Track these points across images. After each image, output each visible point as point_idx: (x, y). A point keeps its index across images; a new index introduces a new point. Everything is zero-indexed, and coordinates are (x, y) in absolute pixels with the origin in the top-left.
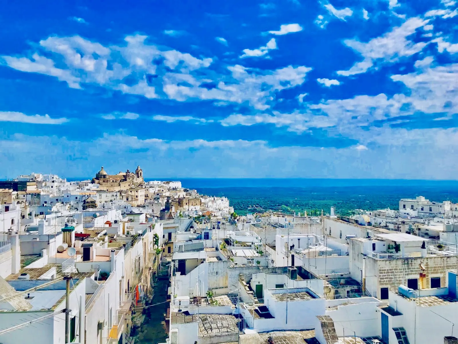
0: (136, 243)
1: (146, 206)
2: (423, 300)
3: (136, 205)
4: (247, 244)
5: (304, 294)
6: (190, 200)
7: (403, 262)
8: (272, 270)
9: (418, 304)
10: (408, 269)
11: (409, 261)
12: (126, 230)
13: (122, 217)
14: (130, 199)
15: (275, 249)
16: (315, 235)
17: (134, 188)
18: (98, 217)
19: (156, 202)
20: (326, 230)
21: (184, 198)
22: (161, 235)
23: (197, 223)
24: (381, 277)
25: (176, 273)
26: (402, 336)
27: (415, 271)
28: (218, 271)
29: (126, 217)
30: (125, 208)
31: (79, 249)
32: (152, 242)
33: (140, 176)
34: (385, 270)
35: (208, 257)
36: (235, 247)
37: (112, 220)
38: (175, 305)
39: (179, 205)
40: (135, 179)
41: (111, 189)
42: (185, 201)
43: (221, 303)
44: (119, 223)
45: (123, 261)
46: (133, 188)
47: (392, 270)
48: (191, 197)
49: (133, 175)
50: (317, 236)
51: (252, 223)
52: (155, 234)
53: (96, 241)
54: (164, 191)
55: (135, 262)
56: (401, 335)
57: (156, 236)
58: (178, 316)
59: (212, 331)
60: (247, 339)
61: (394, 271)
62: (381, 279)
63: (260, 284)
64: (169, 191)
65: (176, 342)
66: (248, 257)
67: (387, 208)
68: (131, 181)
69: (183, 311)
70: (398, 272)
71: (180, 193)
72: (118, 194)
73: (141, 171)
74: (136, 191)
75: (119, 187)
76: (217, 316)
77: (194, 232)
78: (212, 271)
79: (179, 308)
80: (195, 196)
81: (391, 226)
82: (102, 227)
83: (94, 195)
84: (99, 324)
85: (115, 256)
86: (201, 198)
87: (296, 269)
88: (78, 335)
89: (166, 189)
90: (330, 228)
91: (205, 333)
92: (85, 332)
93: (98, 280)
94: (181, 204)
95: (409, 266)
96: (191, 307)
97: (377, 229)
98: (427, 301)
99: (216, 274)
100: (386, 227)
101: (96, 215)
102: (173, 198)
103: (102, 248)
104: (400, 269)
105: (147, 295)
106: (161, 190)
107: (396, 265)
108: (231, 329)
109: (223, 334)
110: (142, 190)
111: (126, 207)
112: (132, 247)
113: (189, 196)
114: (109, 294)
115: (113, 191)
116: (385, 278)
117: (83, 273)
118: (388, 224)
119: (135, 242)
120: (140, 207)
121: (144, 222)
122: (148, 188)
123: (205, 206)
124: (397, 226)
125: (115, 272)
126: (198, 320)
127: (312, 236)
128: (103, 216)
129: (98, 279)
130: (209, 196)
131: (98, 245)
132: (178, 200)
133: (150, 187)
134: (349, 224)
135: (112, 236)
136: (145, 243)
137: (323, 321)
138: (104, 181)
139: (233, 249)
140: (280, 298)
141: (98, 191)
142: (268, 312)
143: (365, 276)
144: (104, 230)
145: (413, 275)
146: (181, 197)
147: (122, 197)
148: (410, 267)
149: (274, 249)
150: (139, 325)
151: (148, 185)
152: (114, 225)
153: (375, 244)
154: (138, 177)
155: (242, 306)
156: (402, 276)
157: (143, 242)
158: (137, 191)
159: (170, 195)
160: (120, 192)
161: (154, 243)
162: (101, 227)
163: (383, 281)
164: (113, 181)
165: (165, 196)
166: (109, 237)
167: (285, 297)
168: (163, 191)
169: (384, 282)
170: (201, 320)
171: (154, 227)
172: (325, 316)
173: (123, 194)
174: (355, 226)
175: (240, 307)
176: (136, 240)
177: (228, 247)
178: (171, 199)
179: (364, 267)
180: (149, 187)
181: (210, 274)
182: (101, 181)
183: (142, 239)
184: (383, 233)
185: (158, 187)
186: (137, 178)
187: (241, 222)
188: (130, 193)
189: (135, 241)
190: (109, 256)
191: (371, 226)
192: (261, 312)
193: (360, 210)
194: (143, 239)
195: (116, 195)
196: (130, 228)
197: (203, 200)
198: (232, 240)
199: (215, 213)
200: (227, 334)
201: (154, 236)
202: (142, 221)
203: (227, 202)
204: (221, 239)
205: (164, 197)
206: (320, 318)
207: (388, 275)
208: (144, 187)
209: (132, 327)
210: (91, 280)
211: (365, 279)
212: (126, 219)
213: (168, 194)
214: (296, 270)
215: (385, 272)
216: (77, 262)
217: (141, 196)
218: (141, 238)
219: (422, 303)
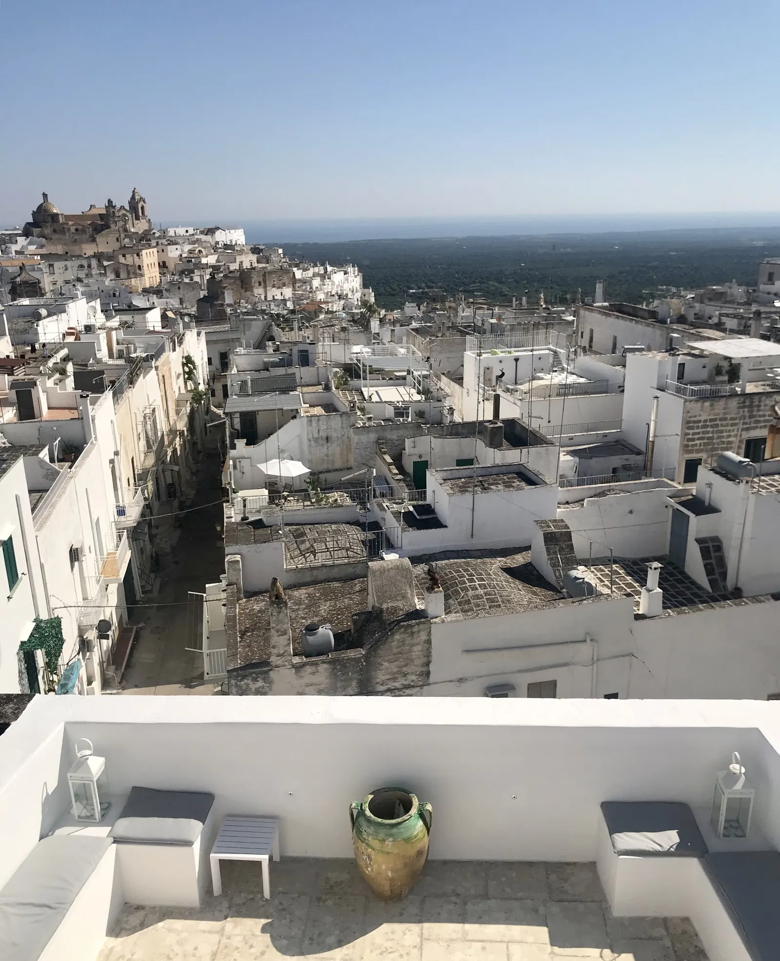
0: (142, 375)
1: (164, 292)
2: (767, 481)
3: (140, 290)
4: (397, 374)
5: (513, 478)
6: (267, 275)
7: (740, 403)
8: (450, 430)
9: (754, 490)
10: (751, 417)
11: (754, 400)
12: (115, 347)
13: (104, 317)
14: (123, 275)
15: (461, 385)
16: (554, 348)
17: (131, 247)
18: (44, 318)
19: (187, 280)
20: (582, 337)
21: (254, 269)
22: (202, 359)
23: (283, 329)
24: (688, 437)
25: (236, 441)
26: (713, 554)
27: (765, 421)
28: (330, 435)
29: (114, 317)
30: (114, 295)
31: (6, 394)
32: (179, 374)
33: (141, 214)
34: (700, 421)
35: (308, 405)
36: (368, 382)
37: (80, 325)
38: (236, 508)
39: (242, 287)
40: (130, 222)
41: (76, 250)
42: (255, 278)
43: (339, 501)
44: (97, 333)
45: (114, 418)
46: (127, 245)
47: (715, 420)
48: (269, 267)
49: (124, 212)
50: (558, 349)
51: (415, 325)
52: (186, 355)
53: (45, 375)
54: (204, 253)
55: (142, 419)
56: (712, 552)
57: (188, 361)
58: (241, 530)
59: (315, 557)
60: (382, 571)
61: (720, 423)
62: (689, 440)
63: (422, 460)
64: (215, 251)
65: (238, 580)
66: (396, 403)
67: (731, 282)
68: (121, 229)
69: (251, 519)
70: (727, 425)
71: (243, 256)
72: (94, 262)
73: (142, 203)
74: (135, 255)
75: (93, 246)
76: (327, 527)
77: (274, 351)
78: (316, 435)
79: (244, 513)
80: (280, 264)
81: (731, 323)
82: (55, 343)
83: (36, 267)
84: (71, 548)
85: (90, 407)
86: (295, 269)
87: (502, 425)
88: (26, 572)
89: (209, 247)
90: (592, 331)
91: (301, 562)
92: (42, 566)
93: (56, 461)
94: (246, 284)
95: (752, 411)
96: (267, 510)
97: (697, 330)
98: (775, 483)
99: (325, 442)
100: (719, 327)
101: (40, 314)
102: (227, 270)
103: (60, 390)
104: (732, 419)
105: (180, 489)
106: (197, 250)
107: (724, 409)
108: (355, 551)
109: (338, 562)
110: (151, 250)
111: (117, 294)
112: (132, 386)
113: (264, 265)
114: (86, 489)
115: (81, 256)
116: (699, 439)
117: (20, 446)
118: (724, 319)
119: (137, 374)
120: (150, 293)
121: (159, 328)
122: (163, 247)
123: (304, 287)
124: (743, 322)
125: (94, 442)
126: (283, 536)
127: (548, 352)
128: (55, 317)
129: (56, 459)
130: (312, 265)
131: (50, 383)
132: (238, 274)
133: (169, 244)
134: (634, 321)
135: (84, 363)
136: (163, 376)
137: (549, 530)
138: (55, 231)
139: (364, 387)
140: (460, 487)
141: (43, 256)
142: (434, 516)
143: (655, 436)
144: (62, 348)
145: (758, 430)
146: (245, 267)
147: (105, 270)
148: (755, 413)
149: (459, 385)
150: (168, 550)
151: (164, 237)
152: (85, 338)
153: (684, 364)
154: (137, 218)
155: (380, 506)
156: (735, 433)
157: (157, 375)
158: (138, 255)
159: (219, 262)
160: (99, 257)
161: (186, 376)
162: (53, 341)
163: (693, 446)
164: (77, 230)
165: (207, 264)
166: (77, 365)
167: (470, 485)
168: (200, 251)
169: (695, 448)
170: (293, 535)
171: (182, 339)
172: (555, 521)
173: (106, 263)
174: (648, 325)
175: (376, 508)
176: (139, 369)
177: (354, 382)
178: (222, 272)
179: (653, 418)
180: (166, 243)
181: (313, 443)
182: (48, 231)
183: (154, 369)
184: (709, 339)
185: (187, 243)
186: (136, 222)
187: (388, 325)
188: (122, 260)
189: (138, 372)
190: (76, 409)
191: (684, 323)
192: (418, 517)
193: (669, 287)
194: (157, 368)
195: (89, 266)
196: (124, 343)
197: (299, 274)
198: (361, 366)
199: (330, 304)
200: (346, 561)
201: (184, 360)
202: (154, 327)
203: (358, 277)
204: (337, 365)
205: (205, 267)
206: (543, 525)
207: (704, 433)
208: (153, 243)
209: (152, 555)
210: (42, 461)
211: (653, 442)
212: (115, 322)
213: (212, 260)
214: (502, 427)
215: (700, 425)
216: (5, 422)
217: (150, 266)
218: (153, 366)
219: (763, 488)
